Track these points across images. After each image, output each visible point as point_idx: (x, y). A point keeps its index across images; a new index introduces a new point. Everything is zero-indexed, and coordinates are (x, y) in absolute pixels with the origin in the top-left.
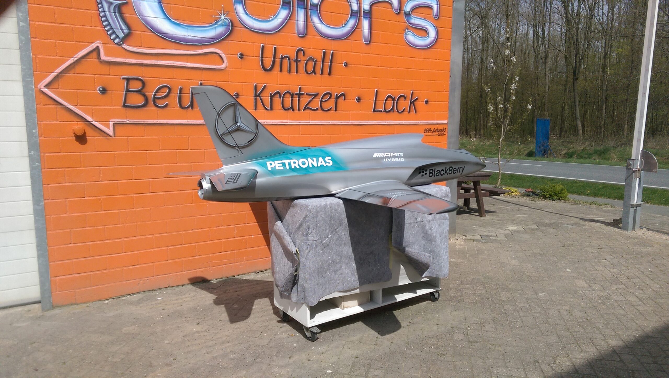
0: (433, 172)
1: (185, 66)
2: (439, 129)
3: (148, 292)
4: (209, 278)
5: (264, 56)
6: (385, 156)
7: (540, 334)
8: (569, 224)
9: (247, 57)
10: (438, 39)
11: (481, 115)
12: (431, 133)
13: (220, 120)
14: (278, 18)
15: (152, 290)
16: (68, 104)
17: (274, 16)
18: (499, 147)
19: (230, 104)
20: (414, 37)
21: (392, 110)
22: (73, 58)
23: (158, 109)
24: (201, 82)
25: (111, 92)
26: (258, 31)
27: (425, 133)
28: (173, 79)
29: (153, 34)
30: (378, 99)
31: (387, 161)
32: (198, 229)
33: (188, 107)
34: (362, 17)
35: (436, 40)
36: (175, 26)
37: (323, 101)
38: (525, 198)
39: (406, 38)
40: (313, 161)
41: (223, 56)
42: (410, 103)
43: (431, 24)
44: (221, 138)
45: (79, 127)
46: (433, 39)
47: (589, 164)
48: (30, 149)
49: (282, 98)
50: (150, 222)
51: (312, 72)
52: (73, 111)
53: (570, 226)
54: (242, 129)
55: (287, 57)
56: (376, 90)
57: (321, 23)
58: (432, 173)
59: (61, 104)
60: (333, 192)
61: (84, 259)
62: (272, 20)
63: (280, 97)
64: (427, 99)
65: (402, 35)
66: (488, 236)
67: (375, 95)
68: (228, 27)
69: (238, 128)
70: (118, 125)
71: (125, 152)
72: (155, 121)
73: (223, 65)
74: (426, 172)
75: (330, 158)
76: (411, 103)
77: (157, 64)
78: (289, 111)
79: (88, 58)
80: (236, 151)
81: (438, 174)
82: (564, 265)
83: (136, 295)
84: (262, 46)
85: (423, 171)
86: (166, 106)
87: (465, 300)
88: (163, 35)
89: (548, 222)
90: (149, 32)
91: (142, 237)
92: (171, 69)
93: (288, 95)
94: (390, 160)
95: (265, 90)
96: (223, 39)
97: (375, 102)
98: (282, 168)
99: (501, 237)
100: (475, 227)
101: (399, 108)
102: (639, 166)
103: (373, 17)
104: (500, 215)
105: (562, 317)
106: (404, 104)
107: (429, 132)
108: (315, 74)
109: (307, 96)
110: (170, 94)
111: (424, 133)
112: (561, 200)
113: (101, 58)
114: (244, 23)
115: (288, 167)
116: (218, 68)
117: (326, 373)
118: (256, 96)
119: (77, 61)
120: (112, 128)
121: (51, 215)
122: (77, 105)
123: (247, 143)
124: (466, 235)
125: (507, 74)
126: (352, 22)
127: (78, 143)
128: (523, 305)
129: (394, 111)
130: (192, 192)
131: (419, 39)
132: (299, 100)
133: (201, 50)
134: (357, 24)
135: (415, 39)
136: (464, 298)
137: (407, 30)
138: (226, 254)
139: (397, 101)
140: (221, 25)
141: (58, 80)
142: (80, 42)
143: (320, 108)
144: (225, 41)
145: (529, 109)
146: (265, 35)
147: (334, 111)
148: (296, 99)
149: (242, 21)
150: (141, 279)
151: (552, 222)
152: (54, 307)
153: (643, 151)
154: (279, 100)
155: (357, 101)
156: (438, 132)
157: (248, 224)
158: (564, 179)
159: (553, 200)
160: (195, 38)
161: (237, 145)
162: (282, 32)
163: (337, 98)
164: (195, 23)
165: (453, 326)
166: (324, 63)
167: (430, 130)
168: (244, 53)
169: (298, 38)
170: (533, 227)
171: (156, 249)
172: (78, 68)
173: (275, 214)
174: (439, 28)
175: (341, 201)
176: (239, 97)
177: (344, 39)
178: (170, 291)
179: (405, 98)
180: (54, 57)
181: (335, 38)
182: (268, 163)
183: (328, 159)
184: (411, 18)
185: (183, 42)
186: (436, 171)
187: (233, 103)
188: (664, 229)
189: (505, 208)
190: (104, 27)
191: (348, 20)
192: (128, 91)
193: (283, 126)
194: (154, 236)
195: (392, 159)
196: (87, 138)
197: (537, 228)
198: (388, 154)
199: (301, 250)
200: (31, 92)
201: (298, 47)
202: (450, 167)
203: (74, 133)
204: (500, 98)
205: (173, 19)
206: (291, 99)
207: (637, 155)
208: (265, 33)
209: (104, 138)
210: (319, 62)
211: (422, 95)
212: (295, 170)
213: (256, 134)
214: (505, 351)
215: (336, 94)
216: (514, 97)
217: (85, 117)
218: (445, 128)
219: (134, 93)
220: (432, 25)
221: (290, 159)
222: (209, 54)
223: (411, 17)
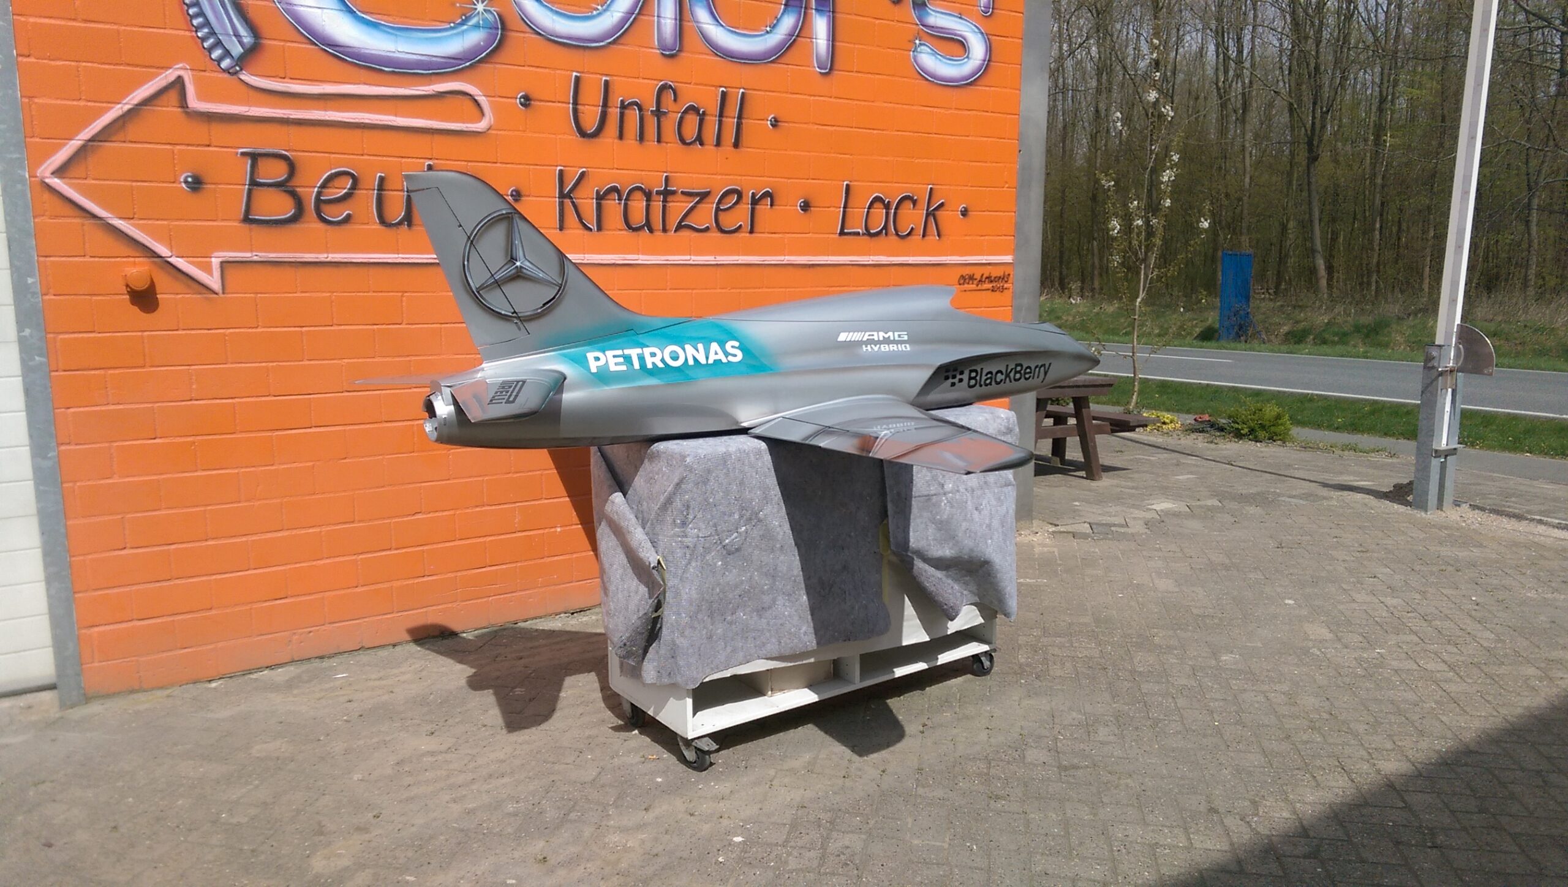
0: (976, 376)
1: (390, 123)
2: (994, 275)
3: (312, 660)
4: (455, 626)
5: (581, 100)
6: (865, 339)
7: (1223, 747)
8: (1294, 497)
9: (538, 103)
10: (992, 63)
11: (1095, 243)
12: (974, 286)
13: (474, 255)
14: (612, 9)
15: (322, 658)
16: (110, 216)
17: (602, 6)
18: (1135, 319)
19: (499, 215)
20: (933, 58)
21: (884, 231)
22: (120, 106)
23: (329, 227)
24: (431, 162)
25: (213, 186)
26: (565, 41)
27: (962, 286)
28: (362, 155)
29: (313, 47)
30: (850, 204)
31: (870, 350)
32: (429, 513)
33: (400, 223)
34: (812, 9)
35: (987, 64)
36: (364, 27)
37: (721, 210)
38: (1194, 436)
39: (915, 61)
40: (697, 350)
41: (482, 100)
42: (927, 213)
43: (974, 27)
44: (476, 296)
45: (137, 270)
46: (981, 62)
47: (1342, 356)
48: (21, 324)
49: (623, 201)
50: (313, 497)
51: (695, 141)
52: (123, 232)
53: (1293, 500)
54: (526, 274)
55: (636, 104)
56: (845, 183)
57: (717, 23)
58: (974, 378)
59: (94, 216)
60: (745, 424)
61: (158, 585)
62: (599, 14)
63: (620, 199)
64: (965, 206)
65: (906, 52)
66: (1106, 525)
67: (844, 195)
68: (494, 31)
69: (517, 273)
70: (231, 264)
71: (250, 330)
72: (322, 257)
73: (482, 122)
74: (961, 377)
75: (737, 344)
76: (928, 215)
77: (322, 121)
78: (641, 233)
79: (159, 106)
80: (514, 327)
81: (988, 381)
82: (1279, 590)
83: (284, 669)
84: (576, 76)
85: (954, 373)
86: (348, 219)
87: (1051, 673)
88: (337, 49)
89: (1244, 492)
90: (302, 43)
91: (294, 532)
92: (358, 133)
93: (638, 195)
94: (876, 349)
95: (583, 182)
96: (480, 61)
97: (844, 212)
98: (624, 368)
99: (1137, 527)
100: (1077, 503)
101: (899, 227)
102: (1451, 361)
103: (839, 8)
104: (1136, 476)
105: (1274, 709)
106: (913, 218)
107: (971, 282)
108: (702, 144)
109: (684, 198)
110: (356, 191)
111: (959, 286)
112: (1274, 441)
113: (189, 106)
114: (530, 22)
115: (637, 366)
116: (471, 129)
117: (730, 843)
118: (562, 196)
119: (130, 111)
120: (217, 273)
121: (75, 482)
122: (132, 218)
123: (542, 307)
124: (1057, 523)
125: (1153, 147)
126: (788, 22)
127: (136, 309)
128: (1184, 681)
129: (889, 232)
130: (413, 425)
131: (946, 63)
132: (664, 207)
133: (429, 85)
134: (802, 26)
135: (938, 62)
136: (1050, 668)
137: (917, 42)
138: (497, 570)
139: (896, 208)
140: (477, 26)
141: (86, 158)
142: (137, 66)
143: (714, 225)
144: (487, 65)
145: (1203, 228)
146: (581, 51)
147: (747, 232)
148: (657, 205)
149: (527, 18)
150: (295, 631)
151: (1253, 490)
152: (87, 699)
153: (1460, 327)
154: (618, 205)
155: (802, 210)
156: (992, 282)
157: (546, 501)
158: (1284, 392)
159: (1256, 442)
160: (415, 57)
161: (515, 312)
162: (622, 44)
163: (755, 202)
164: (414, 21)
165: (1025, 732)
166: (724, 119)
167: (971, 278)
168: (534, 94)
169: (660, 56)
170: (1209, 503)
171: (328, 561)
172: (133, 130)
173: (609, 475)
174: (994, 38)
175: (763, 445)
176: (522, 199)
177: (772, 62)
178: (364, 658)
179: (915, 202)
180: (75, 103)
181: (749, 60)
182: (591, 356)
183: (733, 347)
184: (928, 14)
185: (386, 67)
186: (984, 374)
187: (504, 212)
188: (1509, 507)
189: (1146, 460)
190: (194, 29)
191: (779, 16)
192: (254, 183)
193: (626, 268)
194: (324, 529)
195: (882, 346)
196: (158, 296)
197: (1220, 505)
198: (873, 335)
199: (670, 558)
200: (19, 187)
201: (662, 81)
202: (1017, 365)
203: (127, 286)
204: (1136, 203)
205: (359, 11)
206: (645, 203)
207: (1448, 335)
208: (583, 46)
209: (199, 296)
210: (712, 115)
211: (954, 196)
212: (654, 372)
213: (561, 287)
214: (1143, 788)
215: (753, 193)
216: (1168, 200)
217: (153, 248)
218: (1007, 273)
219: (270, 189)
220: (976, 30)
221: (643, 346)
222: (448, 95)
223: (929, 11)
